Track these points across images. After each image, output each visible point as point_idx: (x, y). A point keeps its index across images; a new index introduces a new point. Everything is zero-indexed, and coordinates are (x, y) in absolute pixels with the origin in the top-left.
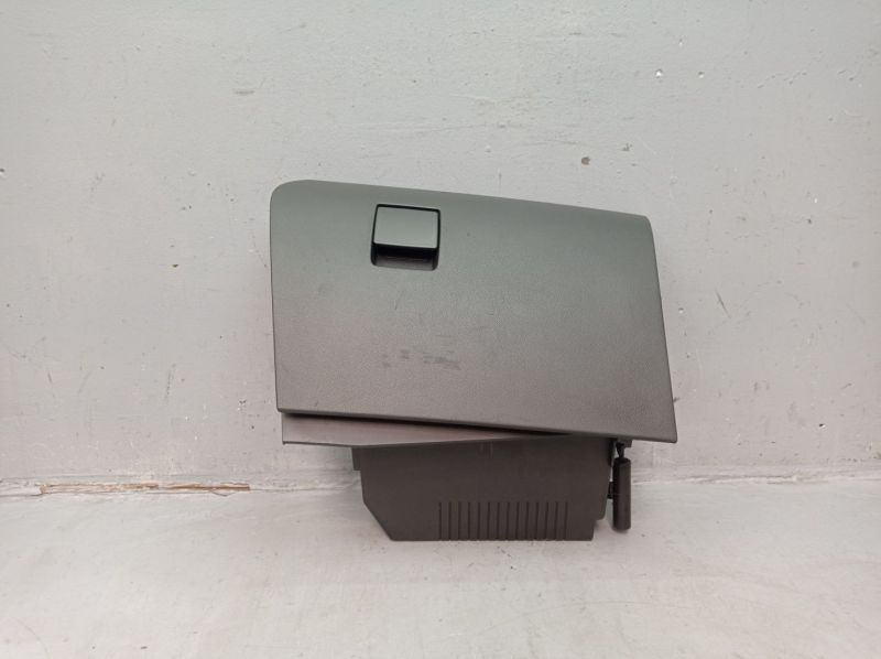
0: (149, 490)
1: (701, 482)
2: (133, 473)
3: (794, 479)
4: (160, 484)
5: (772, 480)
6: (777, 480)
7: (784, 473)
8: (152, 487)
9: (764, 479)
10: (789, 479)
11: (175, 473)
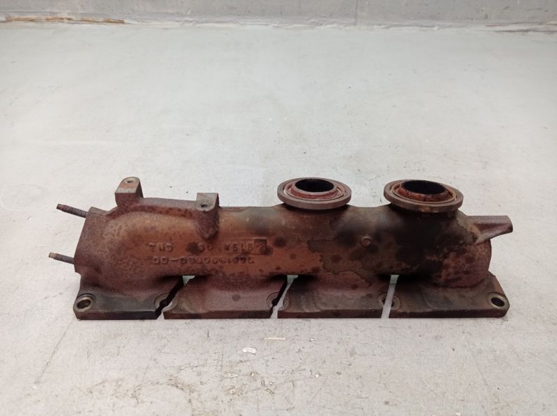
0: (67, 21)
1: (383, 28)
2: (57, 11)
3: (435, 28)
4: (73, 17)
5: (423, 28)
6: (426, 28)
7: (430, 24)
8: (69, 19)
9: (418, 28)
10: (432, 29)
11: (81, 12)
